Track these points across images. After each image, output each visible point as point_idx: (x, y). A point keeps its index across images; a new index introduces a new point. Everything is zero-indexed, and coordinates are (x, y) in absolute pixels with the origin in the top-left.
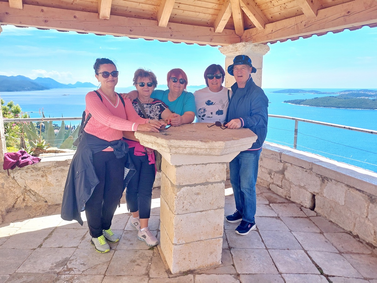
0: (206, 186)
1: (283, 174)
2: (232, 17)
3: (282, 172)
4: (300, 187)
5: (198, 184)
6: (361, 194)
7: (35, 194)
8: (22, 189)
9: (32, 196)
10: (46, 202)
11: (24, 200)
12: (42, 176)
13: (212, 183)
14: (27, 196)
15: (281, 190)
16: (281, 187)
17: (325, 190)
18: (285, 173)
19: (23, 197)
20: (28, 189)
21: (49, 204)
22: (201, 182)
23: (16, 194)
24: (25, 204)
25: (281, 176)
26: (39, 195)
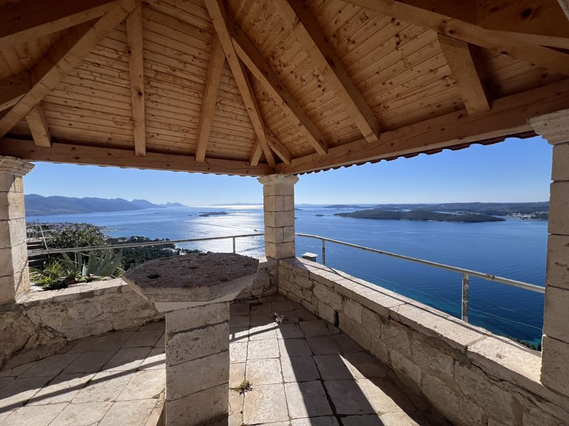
0: (206, 329)
1: (313, 291)
2: (263, 154)
3: (311, 289)
4: (326, 304)
5: (195, 329)
6: (373, 314)
7: (53, 331)
8: (36, 327)
9: (48, 333)
10: (65, 337)
11: (37, 339)
12: (62, 311)
13: (213, 325)
14: (41, 334)
15: (311, 306)
16: (311, 303)
17: (345, 309)
18: (314, 290)
19: (36, 335)
20: (43, 325)
21: (69, 340)
22: (200, 325)
23: (28, 333)
24: (38, 343)
25: (311, 293)
26: (56, 331)
